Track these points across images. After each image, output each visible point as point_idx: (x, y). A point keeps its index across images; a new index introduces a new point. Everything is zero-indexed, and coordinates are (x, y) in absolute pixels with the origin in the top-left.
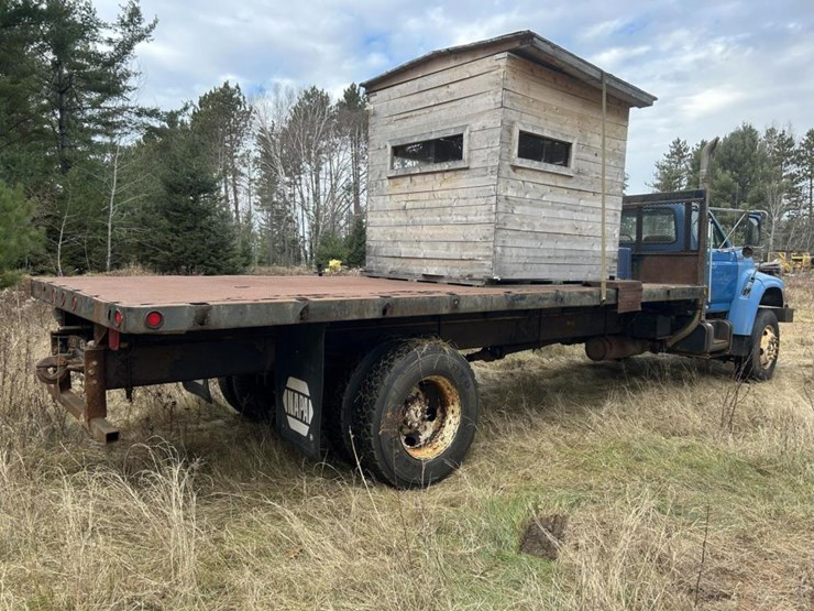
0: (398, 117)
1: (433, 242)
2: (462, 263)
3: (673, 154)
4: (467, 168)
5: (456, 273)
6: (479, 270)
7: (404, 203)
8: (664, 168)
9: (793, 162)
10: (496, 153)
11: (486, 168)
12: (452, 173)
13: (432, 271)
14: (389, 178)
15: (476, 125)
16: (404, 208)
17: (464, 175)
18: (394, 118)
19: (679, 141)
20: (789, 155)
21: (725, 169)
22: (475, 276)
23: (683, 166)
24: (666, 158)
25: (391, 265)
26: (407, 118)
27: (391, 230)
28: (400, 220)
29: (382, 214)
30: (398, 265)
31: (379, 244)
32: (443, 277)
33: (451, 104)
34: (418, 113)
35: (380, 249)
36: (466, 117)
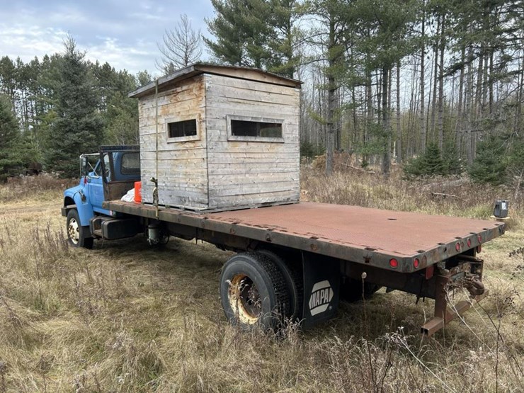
1: (265, 183)
2: (283, 193)
4: (284, 143)
6: (293, 195)
7: (242, 159)
12: (276, 144)
13: (265, 200)
14: (228, 141)
15: (288, 121)
16: (243, 162)
17: (282, 146)
18: (229, 100)
22: (292, 199)
25: (233, 201)
26: (240, 103)
27: (232, 178)
28: (241, 170)
29: (223, 166)
30: (241, 200)
31: (222, 187)
32: (275, 202)
33: (271, 105)
34: (248, 102)
35: (224, 192)
36: (281, 115)
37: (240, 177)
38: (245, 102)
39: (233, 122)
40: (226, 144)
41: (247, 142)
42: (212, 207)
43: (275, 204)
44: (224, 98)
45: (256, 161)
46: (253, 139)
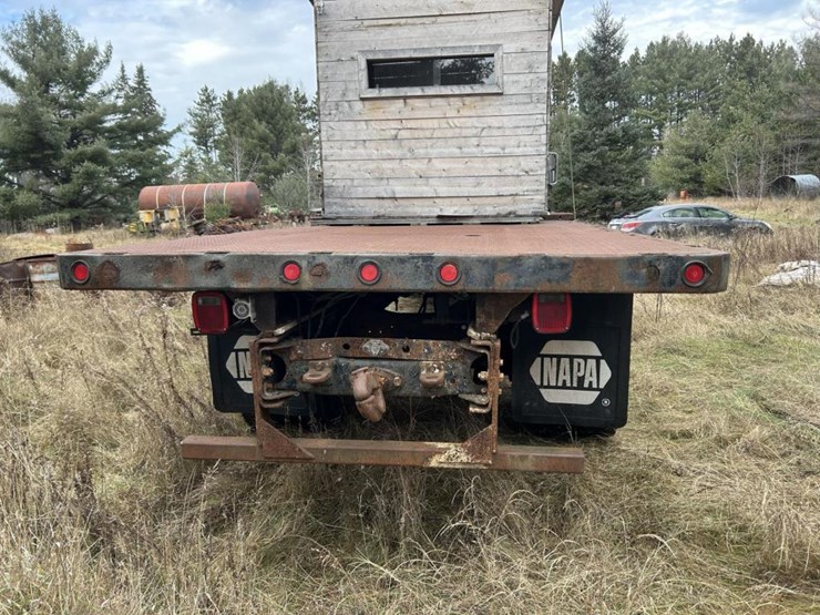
0: (375, 22)
1: (449, 177)
2: (498, 200)
3: (203, 101)
4: (501, 94)
5: (490, 211)
6: (525, 206)
7: (394, 132)
8: (196, 115)
9: (309, 117)
10: (543, 80)
11: (530, 95)
12: (478, 98)
13: (449, 212)
14: (363, 99)
15: (509, 47)
16: (395, 138)
17: (496, 101)
18: (366, 23)
19: (206, 90)
20: (304, 111)
21: (260, 120)
22: (520, 213)
23: (214, 115)
24: (196, 106)
25: (372, 208)
26: (390, 25)
27: (372, 166)
28: (389, 151)
29: (353, 144)
30: (388, 208)
31: (349, 183)
32: (472, 217)
33: (467, 18)
34: (410, 21)
35: (353, 190)
36: (496, 36)
37: (387, 165)
38: (403, 21)
39: (370, 63)
40: (359, 106)
41: (405, 98)
42: (329, 216)
43: (471, 221)
44: (353, 23)
45: (428, 134)
46: (417, 91)
